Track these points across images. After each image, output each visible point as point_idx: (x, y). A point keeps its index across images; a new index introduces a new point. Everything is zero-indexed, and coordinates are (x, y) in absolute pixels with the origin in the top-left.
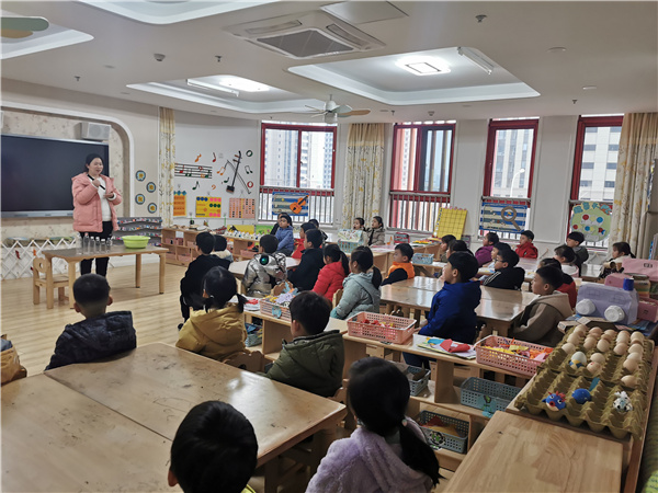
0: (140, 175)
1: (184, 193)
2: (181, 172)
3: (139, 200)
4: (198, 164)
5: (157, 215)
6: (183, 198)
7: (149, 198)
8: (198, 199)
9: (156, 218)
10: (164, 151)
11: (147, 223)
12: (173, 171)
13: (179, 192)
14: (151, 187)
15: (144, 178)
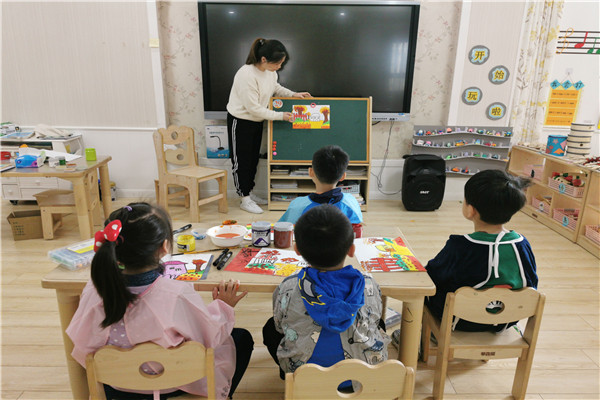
0: (478, 55)
1: (579, 85)
2: (579, 45)
3: (470, 97)
5: (502, 123)
6: (574, 94)
7: (492, 94)
9: (499, 130)
11: (479, 136)
12: (554, 44)
13: (567, 84)
14: (498, 76)
15: (486, 60)
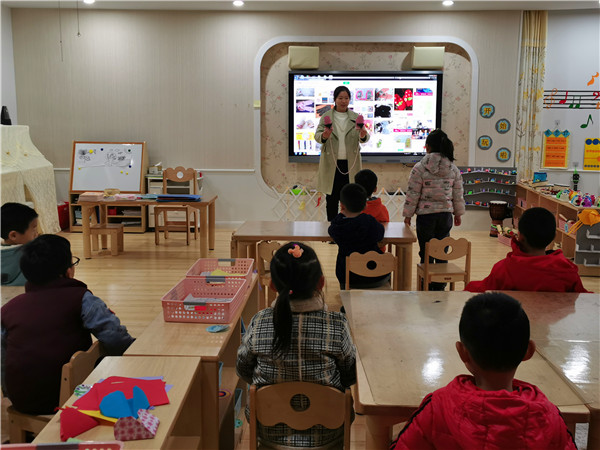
0: (487, 111)
1: (566, 133)
2: (563, 102)
3: (484, 144)
4: (592, 88)
5: (509, 164)
6: (564, 141)
7: (499, 141)
8: (588, 142)
9: (506, 170)
10: (527, 74)
11: (492, 176)
12: (541, 101)
13: (557, 133)
14: (503, 127)
15: (492, 114)
